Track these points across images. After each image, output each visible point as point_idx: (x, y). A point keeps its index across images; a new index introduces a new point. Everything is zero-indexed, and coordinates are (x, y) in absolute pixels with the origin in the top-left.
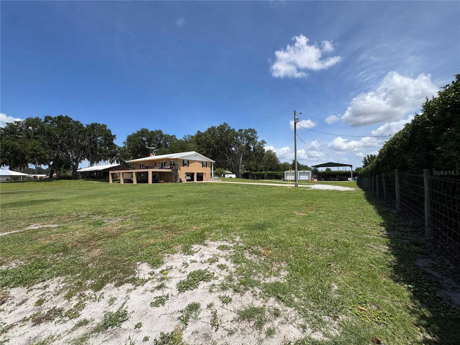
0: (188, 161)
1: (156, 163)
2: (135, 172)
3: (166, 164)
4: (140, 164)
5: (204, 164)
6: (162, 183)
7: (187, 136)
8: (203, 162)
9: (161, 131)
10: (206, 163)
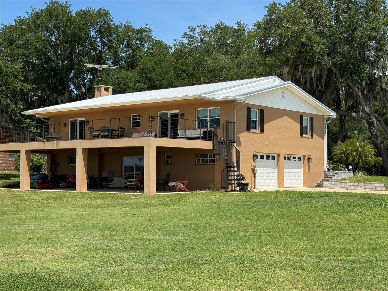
0: (262, 112)
1: (137, 117)
2: (83, 149)
3: (181, 122)
4: (73, 124)
5: (306, 123)
6: (180, 190)
7: (198, 30)
8: (302, 117)
9: (107, 13)
10: (312, 119)
